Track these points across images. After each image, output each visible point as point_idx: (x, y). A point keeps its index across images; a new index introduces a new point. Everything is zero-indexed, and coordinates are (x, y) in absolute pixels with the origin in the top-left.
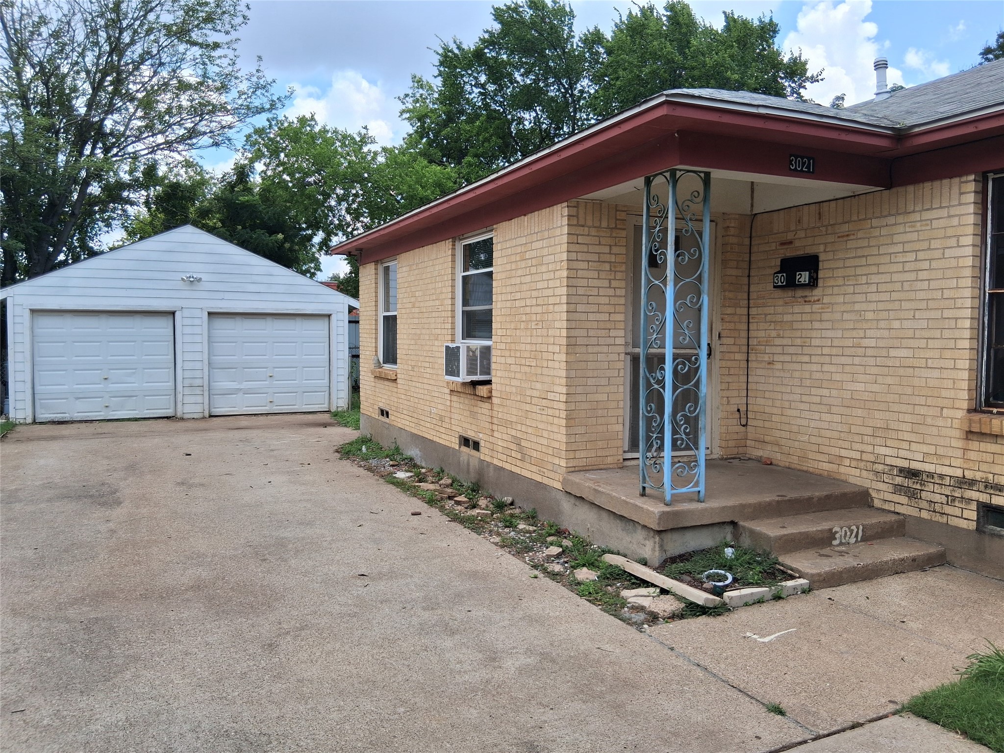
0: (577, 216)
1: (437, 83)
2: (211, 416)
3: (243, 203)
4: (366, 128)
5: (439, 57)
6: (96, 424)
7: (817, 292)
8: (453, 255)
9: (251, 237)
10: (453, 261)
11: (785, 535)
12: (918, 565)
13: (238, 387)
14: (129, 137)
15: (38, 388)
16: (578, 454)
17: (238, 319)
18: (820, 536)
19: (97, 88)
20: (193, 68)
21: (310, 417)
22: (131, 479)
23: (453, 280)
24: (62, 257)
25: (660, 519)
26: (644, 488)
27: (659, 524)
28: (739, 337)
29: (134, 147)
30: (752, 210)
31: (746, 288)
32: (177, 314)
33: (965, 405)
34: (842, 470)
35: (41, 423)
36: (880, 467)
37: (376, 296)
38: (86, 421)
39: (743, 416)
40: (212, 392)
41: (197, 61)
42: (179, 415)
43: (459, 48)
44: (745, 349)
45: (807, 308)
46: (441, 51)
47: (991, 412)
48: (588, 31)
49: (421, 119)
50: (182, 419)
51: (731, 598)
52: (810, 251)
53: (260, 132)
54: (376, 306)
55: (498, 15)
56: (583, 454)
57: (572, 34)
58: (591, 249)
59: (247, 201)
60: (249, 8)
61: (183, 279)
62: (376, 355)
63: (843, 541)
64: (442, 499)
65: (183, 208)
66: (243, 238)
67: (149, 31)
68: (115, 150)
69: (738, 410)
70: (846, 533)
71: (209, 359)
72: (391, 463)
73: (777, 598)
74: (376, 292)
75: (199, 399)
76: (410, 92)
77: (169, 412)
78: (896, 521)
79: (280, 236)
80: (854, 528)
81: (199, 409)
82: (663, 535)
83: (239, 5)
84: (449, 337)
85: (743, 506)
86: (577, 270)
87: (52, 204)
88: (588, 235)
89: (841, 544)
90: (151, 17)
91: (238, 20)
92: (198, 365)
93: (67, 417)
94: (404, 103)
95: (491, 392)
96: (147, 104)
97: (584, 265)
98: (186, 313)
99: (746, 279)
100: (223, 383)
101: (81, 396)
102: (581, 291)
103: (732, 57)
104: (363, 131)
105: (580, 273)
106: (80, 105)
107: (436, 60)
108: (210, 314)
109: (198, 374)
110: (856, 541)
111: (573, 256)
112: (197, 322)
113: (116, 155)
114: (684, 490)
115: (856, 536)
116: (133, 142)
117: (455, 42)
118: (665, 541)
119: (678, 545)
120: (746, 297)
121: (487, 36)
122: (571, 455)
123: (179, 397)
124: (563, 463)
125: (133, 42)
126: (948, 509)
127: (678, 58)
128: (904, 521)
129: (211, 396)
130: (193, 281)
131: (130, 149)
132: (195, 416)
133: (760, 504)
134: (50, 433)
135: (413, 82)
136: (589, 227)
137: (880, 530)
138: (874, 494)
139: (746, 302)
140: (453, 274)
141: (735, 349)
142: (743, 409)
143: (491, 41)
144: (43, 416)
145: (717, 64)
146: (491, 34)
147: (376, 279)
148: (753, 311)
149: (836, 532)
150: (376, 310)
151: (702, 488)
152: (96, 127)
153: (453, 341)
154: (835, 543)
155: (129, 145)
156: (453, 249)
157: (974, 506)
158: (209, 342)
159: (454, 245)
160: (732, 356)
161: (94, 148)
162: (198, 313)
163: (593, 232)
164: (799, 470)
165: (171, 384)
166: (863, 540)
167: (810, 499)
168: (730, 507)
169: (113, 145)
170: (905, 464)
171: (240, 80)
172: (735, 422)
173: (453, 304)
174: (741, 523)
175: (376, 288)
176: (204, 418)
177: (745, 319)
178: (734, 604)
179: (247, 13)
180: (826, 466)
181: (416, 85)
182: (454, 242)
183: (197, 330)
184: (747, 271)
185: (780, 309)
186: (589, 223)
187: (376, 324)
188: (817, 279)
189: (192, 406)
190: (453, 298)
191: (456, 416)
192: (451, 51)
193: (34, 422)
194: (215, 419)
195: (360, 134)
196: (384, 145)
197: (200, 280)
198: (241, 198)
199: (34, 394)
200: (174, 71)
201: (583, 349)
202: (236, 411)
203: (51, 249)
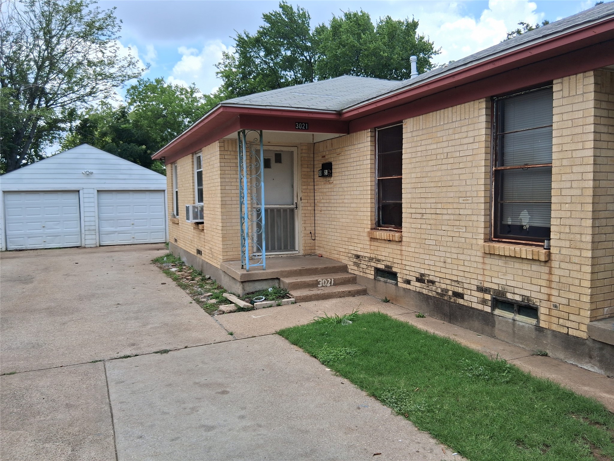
0: (224, 147)
1: (237, 56)
2: (100, 246)
3: (123, 129)
4: (194, 84)
5: (236, 42)
6: (38, 251)
7: (332, 179)
8: (193, 162)
9: (128, 148)
10: (193, 164)
11: (293, 282)
12: (352, 294)
13: (115, 230)
14: (59, 94)
15: (8, 232)
16: (228, 254)
17: (114, 193)
18: (312, 283)
19: (40, 68)
20: (95, 54)
21: (154, 245)
22: (43, 273)
23: (193, 174)
24: (24, 161)
25: (241, 277)
26: (243, 266)
27: (241, 279)
28: (310, 199)
29: (62, 100)
30: (313, 141)
31: (312, 177)
32: (81, 192)
33: (369, 227)
34: (341, 257)
35: (10, 251)
36: (350, 255)
37: (172, 181)
38: (34, 249)
39: (313, 235)
40: (101, 233)
41: (97, 50)
42: (83, 245)
43: (247, 36)
44: (313, 205)
45: (330, 186)
46: (237, 39)
47: (378, 229)
48: (320, 26)
49: (227, 77)
50: (85, 248)
51: (256, 305)
52: (330, 160)
53: (133, 88)
54: (172, 186)
55: (267, 18)
56: (231, 253)
57: (309, 28)
58: (232, 161)
59: (126, 127)
60: (122, 22)
61: (83, 173)
62: (173, 211)
63: (324, 285)
64: (182, 278)
65: (91, 132)
66: (124, 148)
67: (68, 36)
68: (52, 102)
69: (311, 233)
70: (325, 282)
71: (98, 215)
72: (172, 264)
73: (279, 305)
74: (172, 179)
75: (94, 237)
76: (222, 62)
77: (78, 244)
78: (351, 277)
79: (144, 147)
80: (329, 279)
81: (93, 242)
82: (244, 284)
83: (115, 21)
84: (192, 202)
85: (282, 272)
86: (225, 171)
87: (17, 133)
88: (230, 155)
89: (323, 286)
90: (69, 28)
91: (116, 29)
92: (93, 219)
93: (24, 247)
94: (218, 68)
95: (203, 227)
96: (70, 75)
97: (229, 168)
98: (86, 191)
99: (313, 173)
100: (106, 228)
101: (31, 236)
102: (227, 180)
103: (384, 44)
104: (192, 86)
105: (227, 172)
106: (31, 78)
107: (235, 43)
108: (98, 191)
109: (93, 223)
110: (331, 285)
111: (223, 164)
112: (92, 195)
113: (52, 104)
114: (255, 265)
115: (331, 283)
116: (62, 97)
117: (245, 33)
118: (245, 286)
119: (250, 287)
120: (313, 181)
121: (261, 30)
122: (225, 254)
123: (83, 236)
124: (221, 257)
125: (58, 43)
126: (367, 271)
127: (356, 43)
128: (356, 277)
129: (100, 235)
130: (89, 174)
131: (60, 101)
132: (92, 246)
133: (291, 271)
134: (14, 256)
135: (224, 56)
136: (231, 151)
137: (343, 281)
138: (349, 267)
139: (313, 183)
140: (193, 171)
141: (308, 205)
142: (313, 232)
143: (263, 33)
144: (11, 247)
145: (375, 49)
146: (264, 28)
147: (172, 172)
148: (316, 187)
149: (320, 281)
150: (172, 188)
151: (264, 264)
152: (41, 89)
153: (194, 203)
154: (319, 286)
155: (59, 99)
156: (193, 159)
157: (373, 269)
158: (98, 206)
159: (193, 157)
160: (306, 208)
161: (39, 101)
162: (91, 191)
163: (232, 153)
164: (330, 259)
165: (78, 229)
166: (334, 285)
167: (317, 269)
168: (276, 272)
169: (51, 99)
170: (355, 253)
171: (119, 61)
172: (309, 238)
173: (193, 186)
174: (281, 279)
175: (172, 177)
176: (97, 247)
177: (312, 191)
178: (257, 307)
179: (121, 24)
180: (336, 256)
181: (225, 57)
182: (193, 155)
183: (92, 200)
184: (313, 169)
185: (323, 186)
186: (230, 149)
187: (173, 195)
188: (332, 173)
189: (90, 240)
190: (193, 183)
191: (195, 240)
192: (243, 39)
193: (7, 250)
194: (102, 247)
195: (191, 87)
196: (204, 94)
197: (92, 173)
198: (122, 126)
199: (6, 236)
200: (85, 56)
201: (230, 206)
202: (115, 243)
203: (18, 157)
